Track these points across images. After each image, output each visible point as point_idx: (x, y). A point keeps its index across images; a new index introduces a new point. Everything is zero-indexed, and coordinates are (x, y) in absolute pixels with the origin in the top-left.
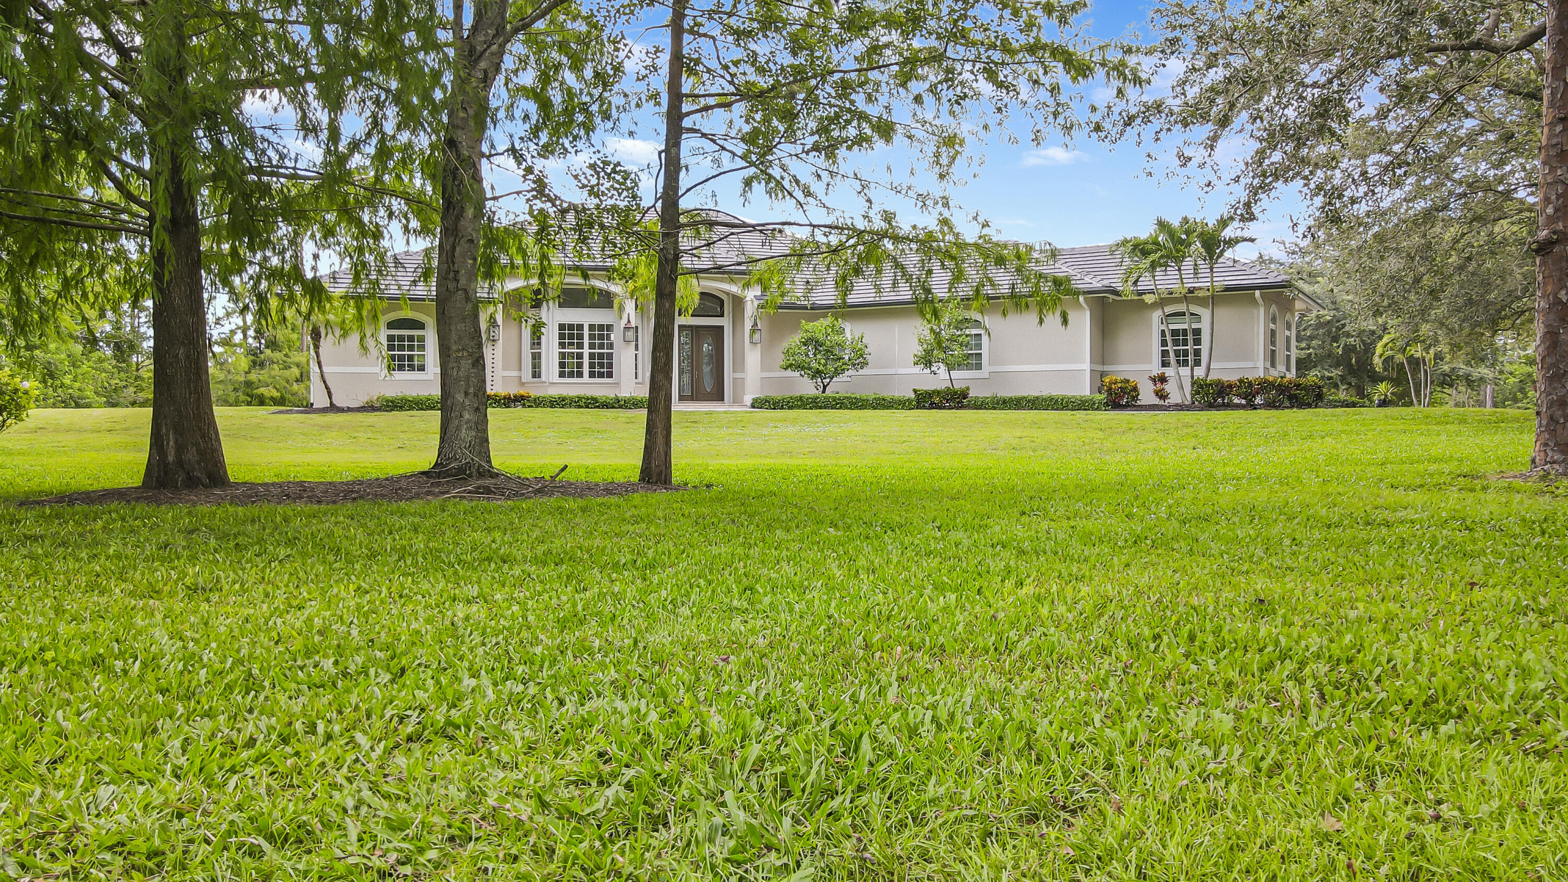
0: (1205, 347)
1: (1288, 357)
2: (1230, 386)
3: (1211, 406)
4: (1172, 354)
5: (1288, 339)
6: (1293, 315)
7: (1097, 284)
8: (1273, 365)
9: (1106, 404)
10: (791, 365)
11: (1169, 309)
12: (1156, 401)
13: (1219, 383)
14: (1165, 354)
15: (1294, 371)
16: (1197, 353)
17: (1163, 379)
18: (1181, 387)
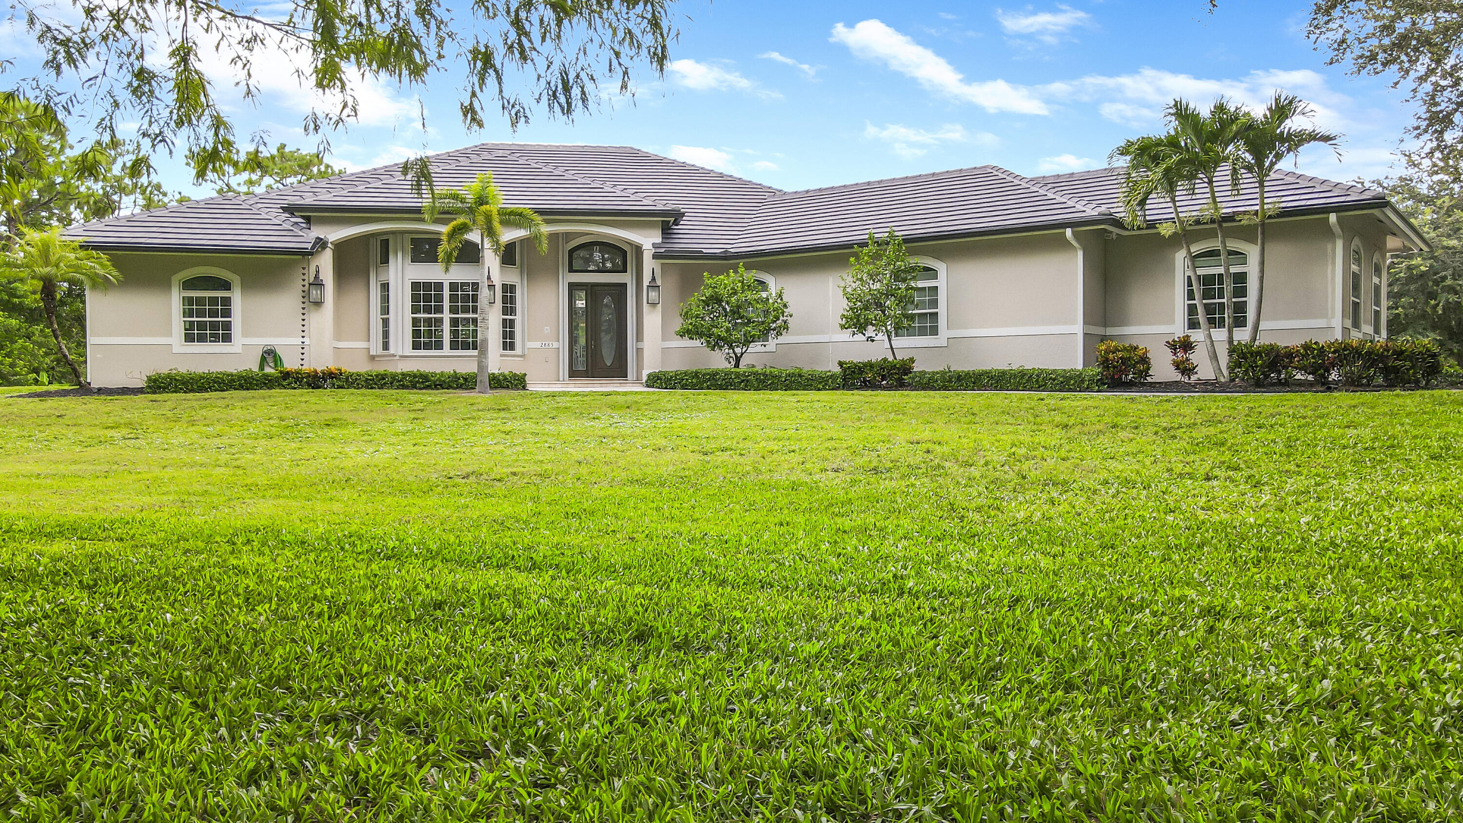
0: (1251, 300)
1: (1377, 314)
2: (1290, 354)
3: (1259, 385)
4: (1200, 309)
5: (1377, 289)
6: (1384, 258)
7: (1092, 212)
8: (1356, 324)
9: (1101, 382)
10: (688, 332)
11: (1195, 248)
12: (1177, 376)
13: (1271, 350)
14: (1192, 310)
15: (1384, 334)
16: (1240, 308)
17: (1186, 345)
18: (1214, 357)
